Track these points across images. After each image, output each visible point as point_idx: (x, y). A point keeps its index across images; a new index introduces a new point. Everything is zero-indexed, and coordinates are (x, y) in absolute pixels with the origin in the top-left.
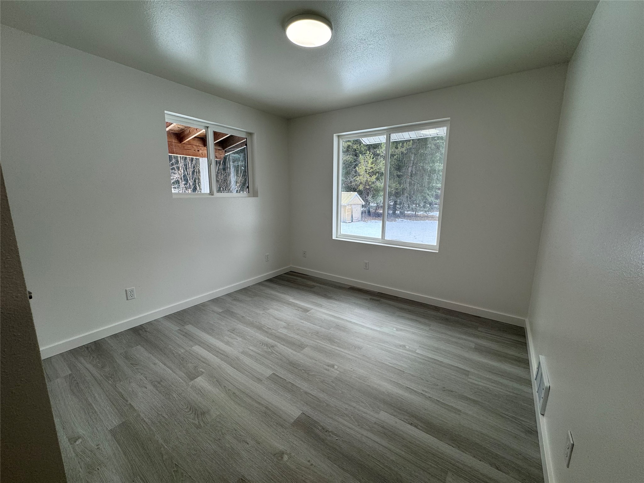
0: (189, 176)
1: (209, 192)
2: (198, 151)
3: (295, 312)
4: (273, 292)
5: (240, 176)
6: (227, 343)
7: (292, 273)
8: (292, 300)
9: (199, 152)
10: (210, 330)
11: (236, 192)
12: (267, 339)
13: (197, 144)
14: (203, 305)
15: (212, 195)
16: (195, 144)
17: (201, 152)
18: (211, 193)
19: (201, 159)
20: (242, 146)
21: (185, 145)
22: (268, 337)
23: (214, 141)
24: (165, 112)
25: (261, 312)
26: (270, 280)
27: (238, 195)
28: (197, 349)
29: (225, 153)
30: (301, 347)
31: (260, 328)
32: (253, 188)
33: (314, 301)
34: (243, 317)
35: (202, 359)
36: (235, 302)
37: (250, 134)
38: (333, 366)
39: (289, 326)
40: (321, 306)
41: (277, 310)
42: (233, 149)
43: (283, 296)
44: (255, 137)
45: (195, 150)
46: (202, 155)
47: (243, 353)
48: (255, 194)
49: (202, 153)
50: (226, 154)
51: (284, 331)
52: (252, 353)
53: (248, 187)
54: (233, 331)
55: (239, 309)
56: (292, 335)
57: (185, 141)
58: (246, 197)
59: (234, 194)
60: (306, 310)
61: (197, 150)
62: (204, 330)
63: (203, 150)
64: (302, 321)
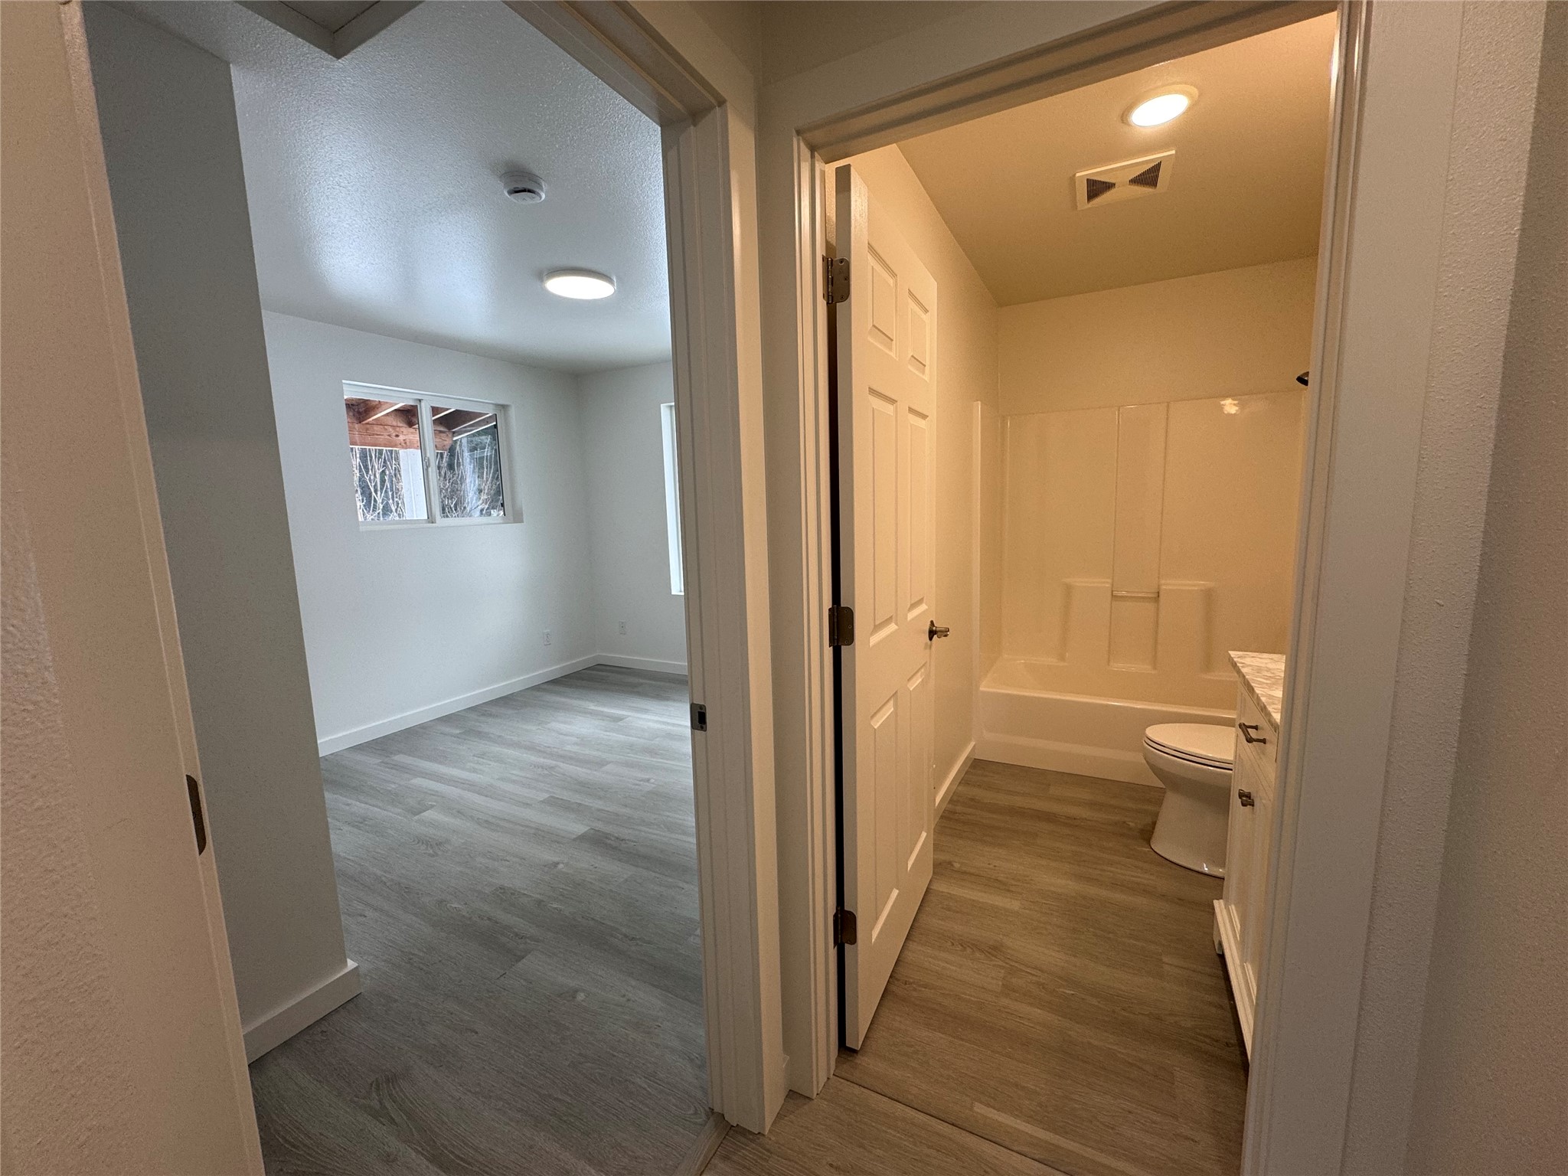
0: (373, 484)
1: (426, 518)
2: (397, 436)
3: (597, 722)
4: (558, 699)
5: (487, 481)
6: (475, 771)
7: (600, 667)
8: (592, 706)
9: (399, 438)
10: (442, 758)
11: (478, 513)
12: (542, 760)
13: (395, 424)
14: (423, 726)
15: (432, 523)
16: (390, 423)
17: (401, 438)
18: (431, 519)
19: (402, 452)
20: (488, 423)
21: (368, 426)
22: (544, 758)
23: (433, 416)
24: (344, 381)
25: (534, 728)
26: (555, 682)
27: (485, 519)
28: (418, 781)
29: (453, 436)
30: (601, 763)
31: (532, 748)
32: (513, 506)
33: (634, 705)
34: (500, 736)
35: (429, 792)
36: (482, 718)
37: (504, 407)
38: (648, 780)
39: (583, 741)
40: (646, 711)
41: (565, 723)
42: (469, 429)
43: (576, 702)
44: (513, 412)
45: (389, 436)
46: (405, 443)
47: (502, 779)
48: (518, 518)
49: (404, 440)
50: (455, 439)
51: (575, 749)
52: (514, 778)
53: (502, 505)
54: (483, 755)
55: (492, 727)
56: (587, 752)
57: (370, 419)
58: (500, 523)
59: (477, 518)
60: (619, 719)
61: (394, 434)
62: (429, 758)
63: (408, 434)
64: (608, 733)
